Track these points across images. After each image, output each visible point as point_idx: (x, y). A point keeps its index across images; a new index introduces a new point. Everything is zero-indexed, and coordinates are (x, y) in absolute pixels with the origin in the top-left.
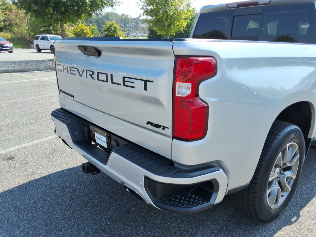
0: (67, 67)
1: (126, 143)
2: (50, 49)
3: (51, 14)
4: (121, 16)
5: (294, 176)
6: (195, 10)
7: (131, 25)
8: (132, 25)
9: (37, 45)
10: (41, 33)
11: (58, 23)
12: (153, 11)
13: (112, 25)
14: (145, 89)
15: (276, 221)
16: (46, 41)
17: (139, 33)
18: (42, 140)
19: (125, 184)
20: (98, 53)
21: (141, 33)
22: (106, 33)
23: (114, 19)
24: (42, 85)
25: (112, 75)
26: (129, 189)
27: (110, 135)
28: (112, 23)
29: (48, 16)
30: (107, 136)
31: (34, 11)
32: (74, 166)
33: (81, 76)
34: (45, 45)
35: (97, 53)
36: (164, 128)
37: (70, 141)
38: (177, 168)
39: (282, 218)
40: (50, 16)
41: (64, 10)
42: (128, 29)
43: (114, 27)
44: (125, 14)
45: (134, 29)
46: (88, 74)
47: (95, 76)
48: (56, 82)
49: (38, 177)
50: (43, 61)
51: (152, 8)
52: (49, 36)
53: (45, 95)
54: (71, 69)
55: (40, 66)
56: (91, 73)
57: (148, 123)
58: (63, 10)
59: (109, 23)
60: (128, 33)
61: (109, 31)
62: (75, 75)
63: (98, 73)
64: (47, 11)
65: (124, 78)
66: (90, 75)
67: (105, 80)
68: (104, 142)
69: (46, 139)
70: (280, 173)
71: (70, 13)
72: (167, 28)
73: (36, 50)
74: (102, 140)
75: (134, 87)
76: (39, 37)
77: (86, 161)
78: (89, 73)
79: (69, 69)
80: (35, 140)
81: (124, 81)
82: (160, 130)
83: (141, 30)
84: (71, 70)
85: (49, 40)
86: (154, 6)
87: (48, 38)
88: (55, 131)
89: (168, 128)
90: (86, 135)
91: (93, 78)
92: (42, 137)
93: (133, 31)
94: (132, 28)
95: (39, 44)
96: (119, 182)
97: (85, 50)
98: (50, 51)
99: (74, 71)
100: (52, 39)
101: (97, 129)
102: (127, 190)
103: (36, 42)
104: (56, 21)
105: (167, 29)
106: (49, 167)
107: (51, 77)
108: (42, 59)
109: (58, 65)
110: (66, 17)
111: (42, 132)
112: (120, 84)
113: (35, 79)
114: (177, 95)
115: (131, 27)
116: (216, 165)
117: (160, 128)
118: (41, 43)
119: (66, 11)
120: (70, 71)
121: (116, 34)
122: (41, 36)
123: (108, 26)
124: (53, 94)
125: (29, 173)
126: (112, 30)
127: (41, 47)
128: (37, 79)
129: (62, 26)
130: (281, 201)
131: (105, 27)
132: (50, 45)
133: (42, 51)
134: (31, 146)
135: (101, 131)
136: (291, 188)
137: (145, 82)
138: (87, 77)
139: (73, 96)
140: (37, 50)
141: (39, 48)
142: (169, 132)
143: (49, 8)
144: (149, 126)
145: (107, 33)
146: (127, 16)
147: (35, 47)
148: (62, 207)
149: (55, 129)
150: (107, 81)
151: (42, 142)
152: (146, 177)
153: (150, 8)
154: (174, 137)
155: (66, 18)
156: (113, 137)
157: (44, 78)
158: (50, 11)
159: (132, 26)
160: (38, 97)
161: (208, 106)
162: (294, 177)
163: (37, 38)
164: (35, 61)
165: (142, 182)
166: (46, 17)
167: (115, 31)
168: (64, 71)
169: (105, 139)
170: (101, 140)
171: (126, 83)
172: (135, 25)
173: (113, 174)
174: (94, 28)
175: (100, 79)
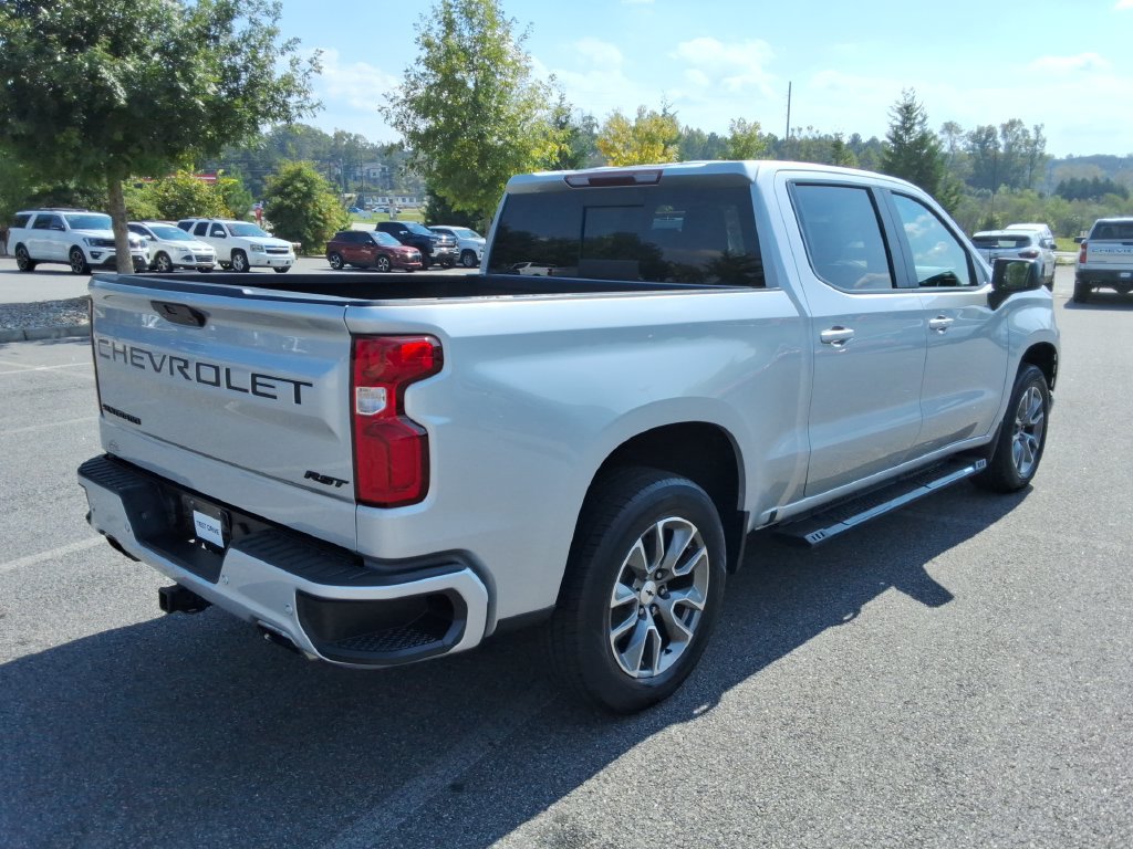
0: (125, 347)
1: (267, 527)
2: (68, 259)
3: (76, 150)
4: (335, 139)
5: (700, 602)
6: (593, 125)
7: (371, 171)
8: (376, 169)
9: (20, 246)
10: (34, 201)
11: (98, 179)
12: (435, 137)
13: (298, 175)
14: (298, 400)
15: (652, 713)
16: (54, 234)
17: (400, 199)
18: (47, 555)
19: (260, 622)
20: (199, 318)
21: (407, 199)
22: (277, 200)
23: (309, 149)
24: (40, 391)
25: (228, 371)
26: (272, 633)
27: (230, 514)
28: (297, 166)
29: (63, 156)
30: (223, 515)
31: (15, 138)
32: (143, 621)
33: (158, 370)
34: (48, 244)
35: (195, 320)
36: (340, 483)
37: (127, 537)
38: (367, 569)
39: (671, 705)
40: (71, 156)
41: (121, 138)
42: (358, 184)
43: (304, 181)
44: (347, 132)
45: (381, 184)
46: (175, 368)
47: (191, 372)
48: (94, 378)
49: (39, 650)
50: (45, 306)
51: (433, 124)
52: (65, 214)
53: (52, 421)
54: (135, 353)
55: (32, 322)
56: (182, 364)
57: (310, 475)
58: (119, 136)
59: (289, 167)
60: (360, 197)
61: (288, 195)
62: (143, 367)
63: (198, 365)
64: (62, 140)
65: (254, 376)
66: (179, 368)
67: (214, 380)
68: (216, 531)
69: (60, 552)
70: (659, 593)
71: (141, 147)
72: (483, 191)
73: (15, 261)
74: (211, 529)
75: (275, 397)
76: (28, 217)
77: (169, 582)
78: (176, 364)
79: (129, 355)
80: (24, 555)
81: (254, 384)
82: (331, 488)
83: (406, 187)
84: (132, 356)
85: (63, 230)
86: (436, 119)
87: (61, 222)
88: (89, 517)
89: (347, 482)
90: (173, 518)
91: (187, 377)
92: (46, 548)
93: (377, 191)
94: (375, 180)
95: (27, 244)
96: (246, 618)
97: (167, 310)
98: (68, 268)
99: (142, 358)
100: (76, 224)
101: (200, 502)
102: (267, 636)
103: (16, 235)
104: (93, 172)
105: (484, 196)
106: (70, 625)
107: (74, 361)
108: (40, 300)
109: (101, 341)
110: (129, 159)
111: (45, 533)
112: (246, 391)
113: (17, 368)
114: (358, 411)
115: (372, 176)
116: (456, 559)
117: (331, 483)
118: (36, 240)
119: (130, 139)
120: (134, 358)
121: (310, 206)
122: (34, 214)
123: (283, 176)
124: (81, 420)
125: (10, 639)
126: (297, 190)
127: (33, 254)
128: (23, 368)
129: (114, 190)
130: (665, 663)
131: (272, 180)
132: (68, 246)
133: (38, 267)
134: (12, 571)
135: (207, 505)
136: (694, 633)
137: (297, 385)
138: (172, 373)
139: (137, 421)
140: (19, 262)
141: (27, 256)
142: (348, 491)
143: (69, 129)
144: (311, 482)
145: (280, 199)
146: (356, 137)
147: (11, 250)
148: (106, 712)
149: (90, 513)
150: (217, 384)
151: (46, 561)
152: (301, 595)
153: (423, 125)
154: (359, 501)
155: (128, 163)
156: (235, 515)
157: (48, 366)
158: (71, 139)
159: (374, 174)
160: (29, 428)
161: (427, 435)
162: (701, 606)
163: (22, 222)
164: (15, 306)
165: (293, 608)
166: (59, 160)
167: (308, 196)
168: (114, 358)
169: (217, 524)
170: (208, 527)
171: (259, 389)
172: (383, 169)
173: (236, 603)
174: (235, 185)
175: (203, 378)
